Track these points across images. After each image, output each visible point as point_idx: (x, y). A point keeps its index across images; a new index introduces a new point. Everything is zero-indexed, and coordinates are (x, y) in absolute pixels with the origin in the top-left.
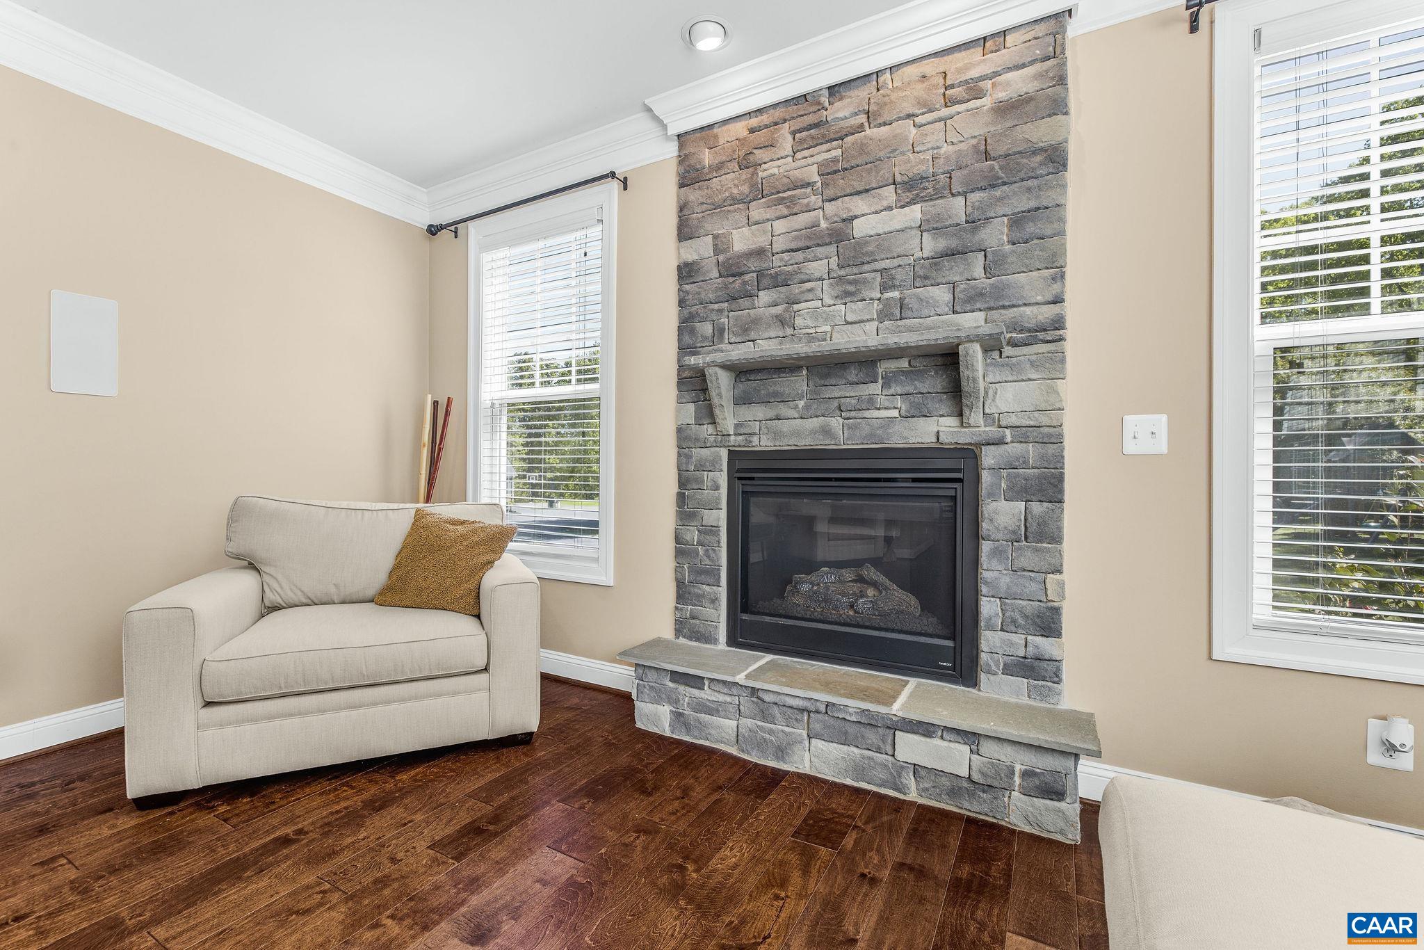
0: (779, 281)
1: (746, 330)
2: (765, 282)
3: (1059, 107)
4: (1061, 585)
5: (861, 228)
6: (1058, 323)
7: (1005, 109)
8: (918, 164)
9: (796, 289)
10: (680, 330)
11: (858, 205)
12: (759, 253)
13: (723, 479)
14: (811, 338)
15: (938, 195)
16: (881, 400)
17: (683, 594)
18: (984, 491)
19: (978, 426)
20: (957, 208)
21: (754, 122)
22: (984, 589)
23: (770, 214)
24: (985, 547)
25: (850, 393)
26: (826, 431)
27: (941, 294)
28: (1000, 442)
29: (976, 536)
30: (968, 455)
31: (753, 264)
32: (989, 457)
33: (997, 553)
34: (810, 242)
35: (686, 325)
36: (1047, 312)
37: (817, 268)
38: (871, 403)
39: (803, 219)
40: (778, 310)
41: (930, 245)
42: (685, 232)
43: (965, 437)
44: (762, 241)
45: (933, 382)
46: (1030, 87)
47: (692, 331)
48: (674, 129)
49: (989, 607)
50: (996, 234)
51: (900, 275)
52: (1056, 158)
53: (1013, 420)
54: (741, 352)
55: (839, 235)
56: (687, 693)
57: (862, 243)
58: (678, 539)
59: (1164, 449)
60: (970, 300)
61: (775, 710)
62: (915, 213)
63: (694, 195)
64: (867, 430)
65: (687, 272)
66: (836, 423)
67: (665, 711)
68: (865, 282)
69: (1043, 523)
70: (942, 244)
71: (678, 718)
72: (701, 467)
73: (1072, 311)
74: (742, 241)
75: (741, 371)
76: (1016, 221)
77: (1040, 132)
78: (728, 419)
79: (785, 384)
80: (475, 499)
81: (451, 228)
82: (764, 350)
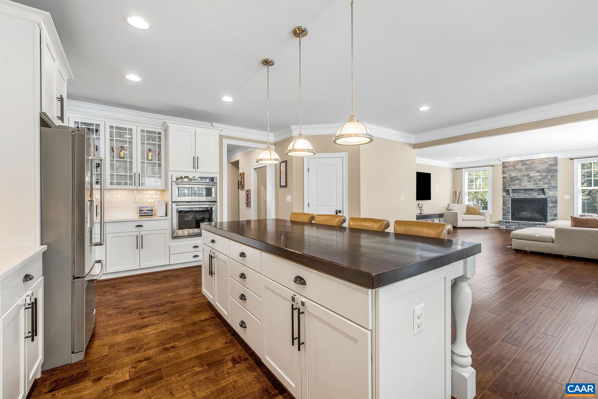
0: (519, 180)
1: (514, 185)
2: (517, 180)
3: (557, 165)
4: (557, 212)
5: (531, 175)
6: (557, 186)
7: (549, 165)
8: (539, 169)
9: (522, 181)
11: (531, 172)
12: (516, 176)
13: (510, 201)
14: (524, 187)
15: (541, 172)
16: (534, 193)
17: (504, 214)
18: (548, 202)
19: (547, 196)
20: (544, 174)
21: (515, 162)
22: (548, 212)
23: (518, 172)
24: (548, 208)
25: (530, 192)
26: (526, 196)
27: (542, 183)
28: (550, 198)
29: (547, 207)
30: (546, 199)
31: (515, 178)
32: (548, 199)
33: (549, 209)
34: (524, 175)
35: (504, 184)
36: (555, 185)
37: (525, 179)
38: (533, 193)
39: (523, 173)
40: (519, 183)
41: (540, 177)
42: (504, 173)
43: (545, 197)
44: (517, 175)
45: (541, 192)
46: (553, 163)
47: (505, 185)
48: (502, 162)
49: (548, 214)
50: (549, 177)
51: (536, 180)
52: (556, 171)
53: (551, 196)
54: (514, 188)
55: (528, 175)
56: (507, 224)
57: (531, 177)
58: (503, 208)
59: (569, 198)
60: (546, 183)
61: (521, 225)
62: (539, 174)
63: (505, 169)
64: (532, 196)
65: (504, 178)
66: (528, 195)
67: (504, 226)
68: (532, 181)
69: (555, 206)
70: (542, 178)
71: (506, 227)
72: (507, 200)
73: (558, 185)
74: (513, 175)
75: (513, 190)
76: (551, 176)
77: (554, 168)
78: (511, 195)
79: (520, 191)
80: (464, 203)
81: (459, 169)
82: (517, 187)
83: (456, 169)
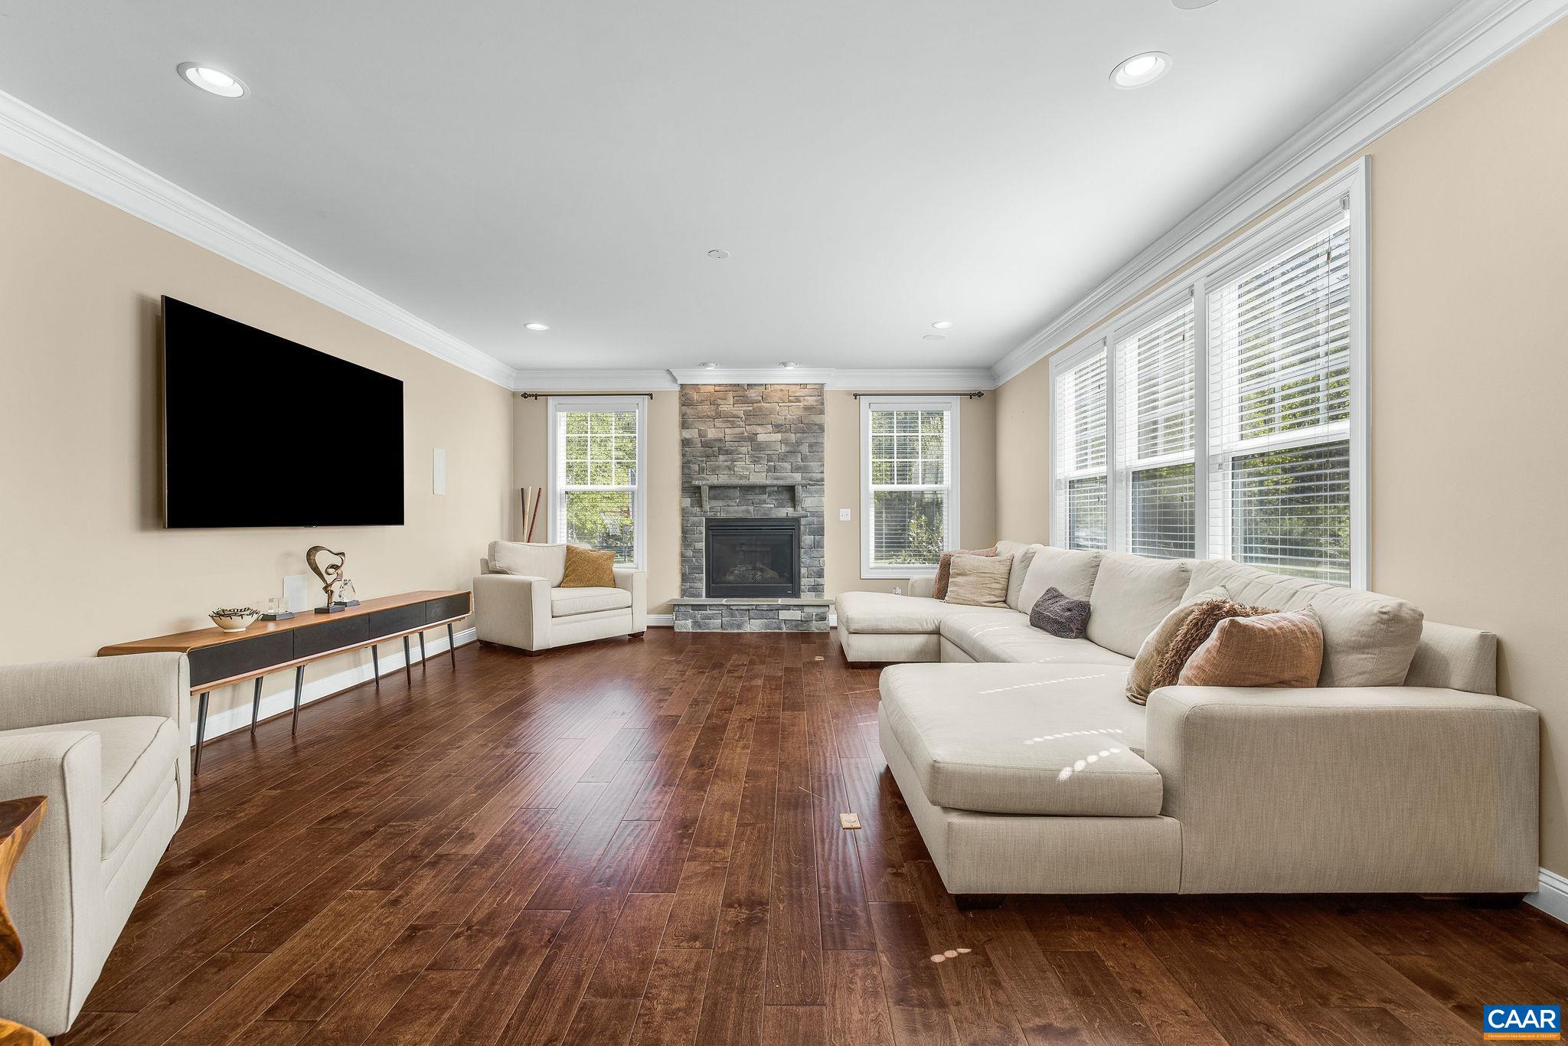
0: (727, 452)
1: (715, 470)
2: (722, 452)
3: (822, 412)
4: (824, 561)
5: (761, 438)
6: (822, 480)
7: (807, 408)
8: (780, 420)
9: (736, 456)
10: (683, 467)
11: (759, 429)
12: (720, 440)
13: (703, 530)
14: (741, 477)
15: (786, 432)
16: (768, 500)
17: (685, 578)
18: (802, 532)
19: (800, 512)
20: (793, 437)
21: (717, 388)
22: (802, 565)
23: (724, 425)
24: (802, 551)
25: (757, 498)
26: (748, 511)
27: (787, 466)
28: (807, 517)
29: (799, 548)
30: (797, 520)
31: (718, 444)
32: (803, 521)
33: (805, 553)
34: (740, 439)
35: (685, 465)
36: (819, 476)
37: (744, 450)
38: (764, 502)
39: (737, 430)
40: (729, 463)
41: (784, 449)
42: (684, 425)
43: (796, 515)
44: (721, 435)
45: (785, 496)
46: (815, 403)
47: (689, 468)
48: (679, 382)
49: (803, 571)
50: (805, 449)
51: (774, 457)
52: (821, 428)
53: (810, 510)
54: (714, 480)
55: (752, 438)
56: (699, 614)
57: (760, 444)
58: (682, 555)
59: (849, 519)
60: (797, 469)
61: (736, 612)
62: (779, 436)
63: (689, 411)
64: (763, 512)
65: (685, 443)
66: (751, 508)
67: (689, 622)
68: (762, 457)
69: (819, 542)
70: (788, 449)
71: (696, 624)
72: (693, 525)
73: (826, 476)
74: (712, 434)
75: (712, 487)
76: (811, 446)
77: (817, 419)
78: (707, 507)
79: (731, 493)
81: (536, 396)
82: (722, 479)
83: (525, 396)
